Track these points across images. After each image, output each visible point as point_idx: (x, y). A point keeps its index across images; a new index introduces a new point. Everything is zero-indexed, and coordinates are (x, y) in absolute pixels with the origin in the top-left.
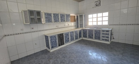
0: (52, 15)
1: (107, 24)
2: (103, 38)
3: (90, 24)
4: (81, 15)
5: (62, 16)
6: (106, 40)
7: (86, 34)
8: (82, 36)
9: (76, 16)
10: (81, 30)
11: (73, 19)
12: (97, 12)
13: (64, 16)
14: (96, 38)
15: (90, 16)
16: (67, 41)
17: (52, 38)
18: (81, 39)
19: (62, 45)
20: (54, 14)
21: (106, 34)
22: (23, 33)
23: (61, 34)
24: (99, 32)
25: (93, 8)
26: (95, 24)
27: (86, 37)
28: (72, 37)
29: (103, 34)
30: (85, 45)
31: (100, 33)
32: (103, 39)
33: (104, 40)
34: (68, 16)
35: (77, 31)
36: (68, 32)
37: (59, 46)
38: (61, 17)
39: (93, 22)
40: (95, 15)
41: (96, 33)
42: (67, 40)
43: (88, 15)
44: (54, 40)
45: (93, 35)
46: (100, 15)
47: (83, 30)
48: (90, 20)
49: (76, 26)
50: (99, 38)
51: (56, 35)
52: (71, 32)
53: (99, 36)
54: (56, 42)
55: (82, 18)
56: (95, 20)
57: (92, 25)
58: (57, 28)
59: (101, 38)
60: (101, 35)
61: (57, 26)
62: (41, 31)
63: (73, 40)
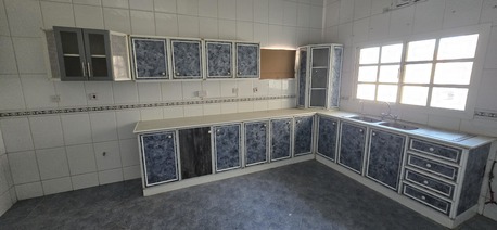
0: (169, 49)
1: (463, 108)
2: (416, 186)
3: (364, 93)
4: (319, 46)
5: (215, 51)
6: (430, 199)
7: (333, 142)
8: (314, 145)
9: (298, 53)
10: (310, 120)
11: (283, 64)
12: (406, 35)
13: (228, 52)
14: (373, 174)
15: (368, 55)
16: (230, 160)
17: (152, 142)
18: (307, 157)
19: (198, 174)
20: (176, 45)
21: (435, 166)
22: (59, 111)
23: (197, 129)
24: (394, 145)
25: (387, 10)
26: (387, 96)
27: (330, 155)
28: (256, 145)
29: (415, 160)
30: (300, 196)
31: (399, 153)
32: (410, 191)
33: (419, 194)
34: (249, 52)
35: (287, 123)
36: (233, 122)
37: (186, 176)
38: (211, 57)
39: (377, 83)
40: (393, 52)
41: (376, 144)
42: (226, 157)
43: (359, 48)
44: (160, 151)
45: (360, 154)
46: (421, 49)
47: (324, 121)
48: (364, 74)
49: (292, 97)
50: (391, 178)
51: (172, 132)
52: (250, 126)
53: (393, 167)
54: (170, 157)
55: (327, 64)
56: (390, 73)
57: (373, 99)
58: (198, 99)
59: (403, 180)
60: (404, 166)
61: (197, 94)
62: (127, 107)
63: (258, 159)
